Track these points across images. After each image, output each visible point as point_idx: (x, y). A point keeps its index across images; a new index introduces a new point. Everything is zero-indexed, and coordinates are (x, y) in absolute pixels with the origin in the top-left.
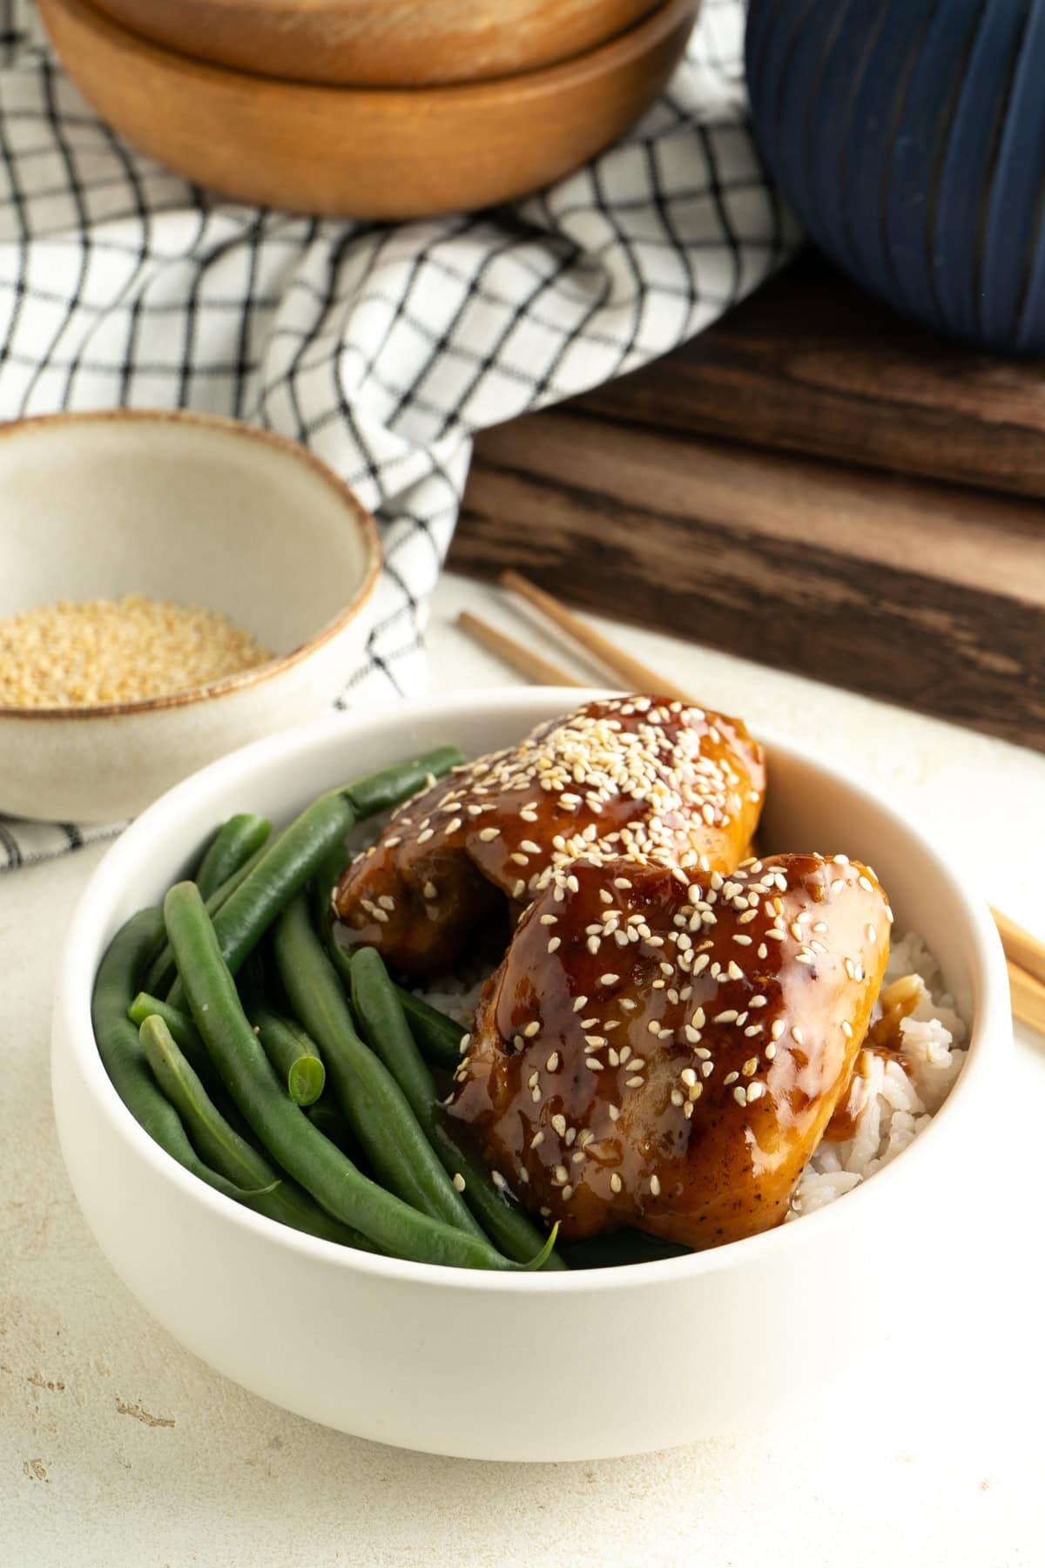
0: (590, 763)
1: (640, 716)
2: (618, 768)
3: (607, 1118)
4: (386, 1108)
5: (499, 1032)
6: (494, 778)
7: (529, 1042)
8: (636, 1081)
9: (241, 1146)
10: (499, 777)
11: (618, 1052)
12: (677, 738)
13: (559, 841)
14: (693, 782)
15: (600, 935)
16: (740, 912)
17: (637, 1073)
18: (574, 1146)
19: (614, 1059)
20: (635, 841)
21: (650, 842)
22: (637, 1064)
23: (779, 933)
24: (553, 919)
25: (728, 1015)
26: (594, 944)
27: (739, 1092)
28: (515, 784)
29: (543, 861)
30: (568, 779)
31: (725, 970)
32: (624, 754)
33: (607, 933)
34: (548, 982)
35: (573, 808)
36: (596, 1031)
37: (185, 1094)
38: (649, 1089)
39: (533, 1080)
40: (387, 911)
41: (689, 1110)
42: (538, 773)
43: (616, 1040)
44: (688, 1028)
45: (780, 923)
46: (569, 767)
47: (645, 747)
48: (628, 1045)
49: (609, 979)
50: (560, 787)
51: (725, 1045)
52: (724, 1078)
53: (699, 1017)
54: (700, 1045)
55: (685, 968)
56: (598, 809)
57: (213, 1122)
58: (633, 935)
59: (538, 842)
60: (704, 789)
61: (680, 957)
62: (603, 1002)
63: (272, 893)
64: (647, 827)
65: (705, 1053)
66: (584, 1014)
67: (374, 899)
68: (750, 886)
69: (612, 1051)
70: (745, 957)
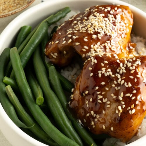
0: (98, 26)
1: (109, 12)
2: (104, 28)
3: (102, 113)
4: (57, 107)
5: (80, 91)
6: (78, 28)
7: (86, 95)
8: (108, 106)
9: (27, 115)
10: (79, 28)
11: (105, 99)
12: (116, 17)
13: (92, 46)
14: (120, 28)
15: (101, 73)
16: (131, 70)
17: (108, 104)
18: (95, 118)
19: (104, 101)
20: (108, 45)
21: (111, 45)
22: (109, 102)
23: (139, 76)
24: (91, 69)
25: (128, 95)
26: (100, 75)
27: (130, 111)
28: (83, 31)
29: (89, 51)
30: (94, 31)
31: (127, 84)
32: (105, 23)
33: (103, 73)
34: (90, 83)
35: (95, 38)
36: (100, 94)
37: (15, 103)
38: (111, 108)
39: (87, 102)
40: (56, 56)
41: (120, 114)
42: (88, 28)
43: (104, 97)
44: (120, 96)
45: (139, 73)
46: (94, 27)
47: (110, 21)
48: (107, 98)
49: (103, 83)
50: (92, 33)
51: (127, 101)
52: (127, 108)
53: (122, 94)
54: (122, 101)
55: (119, 83)
56: (100, 38)
57: (21, 109)
58: (108, 74)
59: (88, 46)
60: (122, 30)
61: (118, 80)
62: (102, 88)
63: (32, 48)
64: (110, 42)
65: (123, 103)
66: (98, 90)
67: (53, 54)
68: (133, 64)
69: (103, 99)
70: (132, 81)
